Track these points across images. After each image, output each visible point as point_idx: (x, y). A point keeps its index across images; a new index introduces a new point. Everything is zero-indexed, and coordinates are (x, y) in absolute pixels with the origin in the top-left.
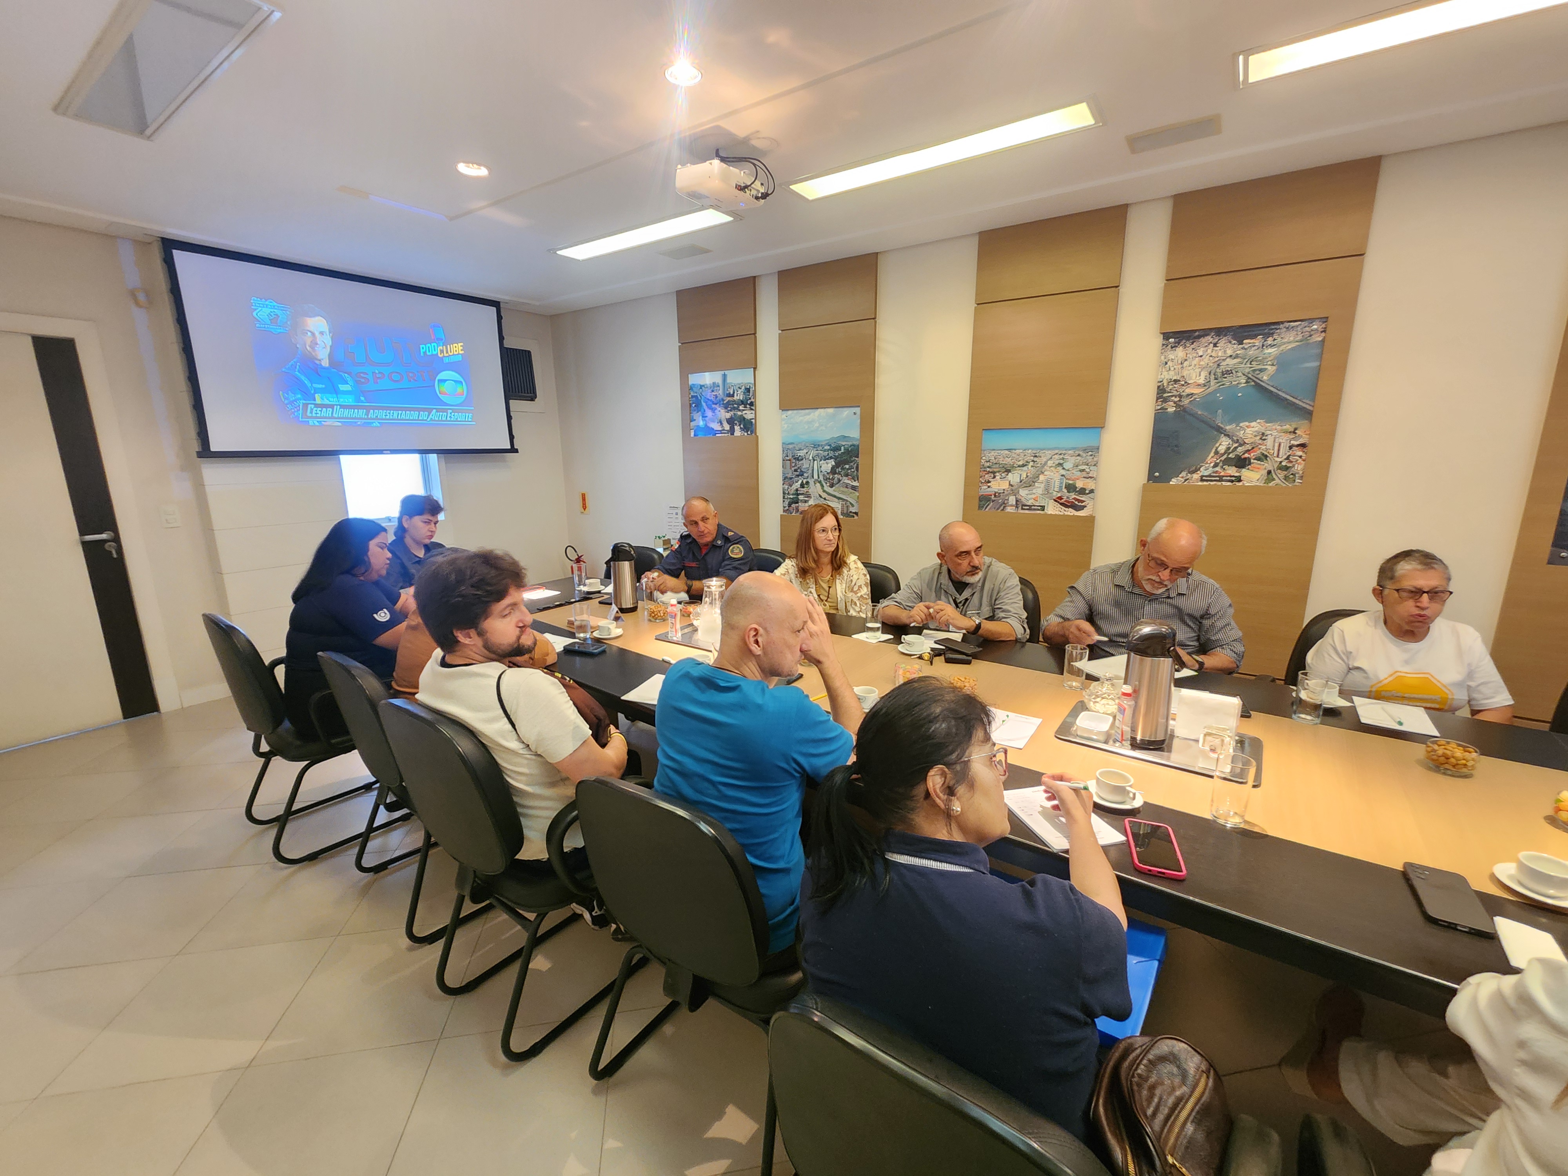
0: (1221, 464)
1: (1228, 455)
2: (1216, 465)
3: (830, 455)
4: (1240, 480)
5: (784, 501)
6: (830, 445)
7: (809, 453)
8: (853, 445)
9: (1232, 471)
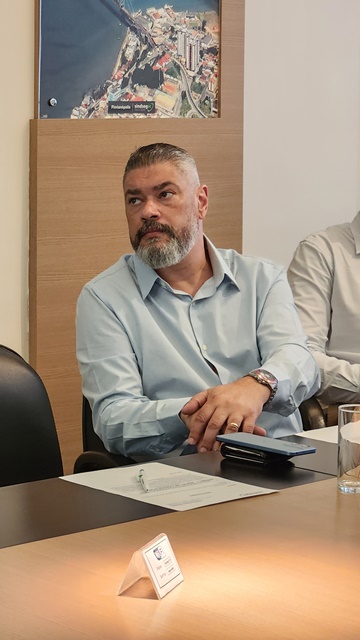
0: (130, 82)
1: (137, 66)
2: (124, 84)
4: (154, 110)
9: (143, 93)
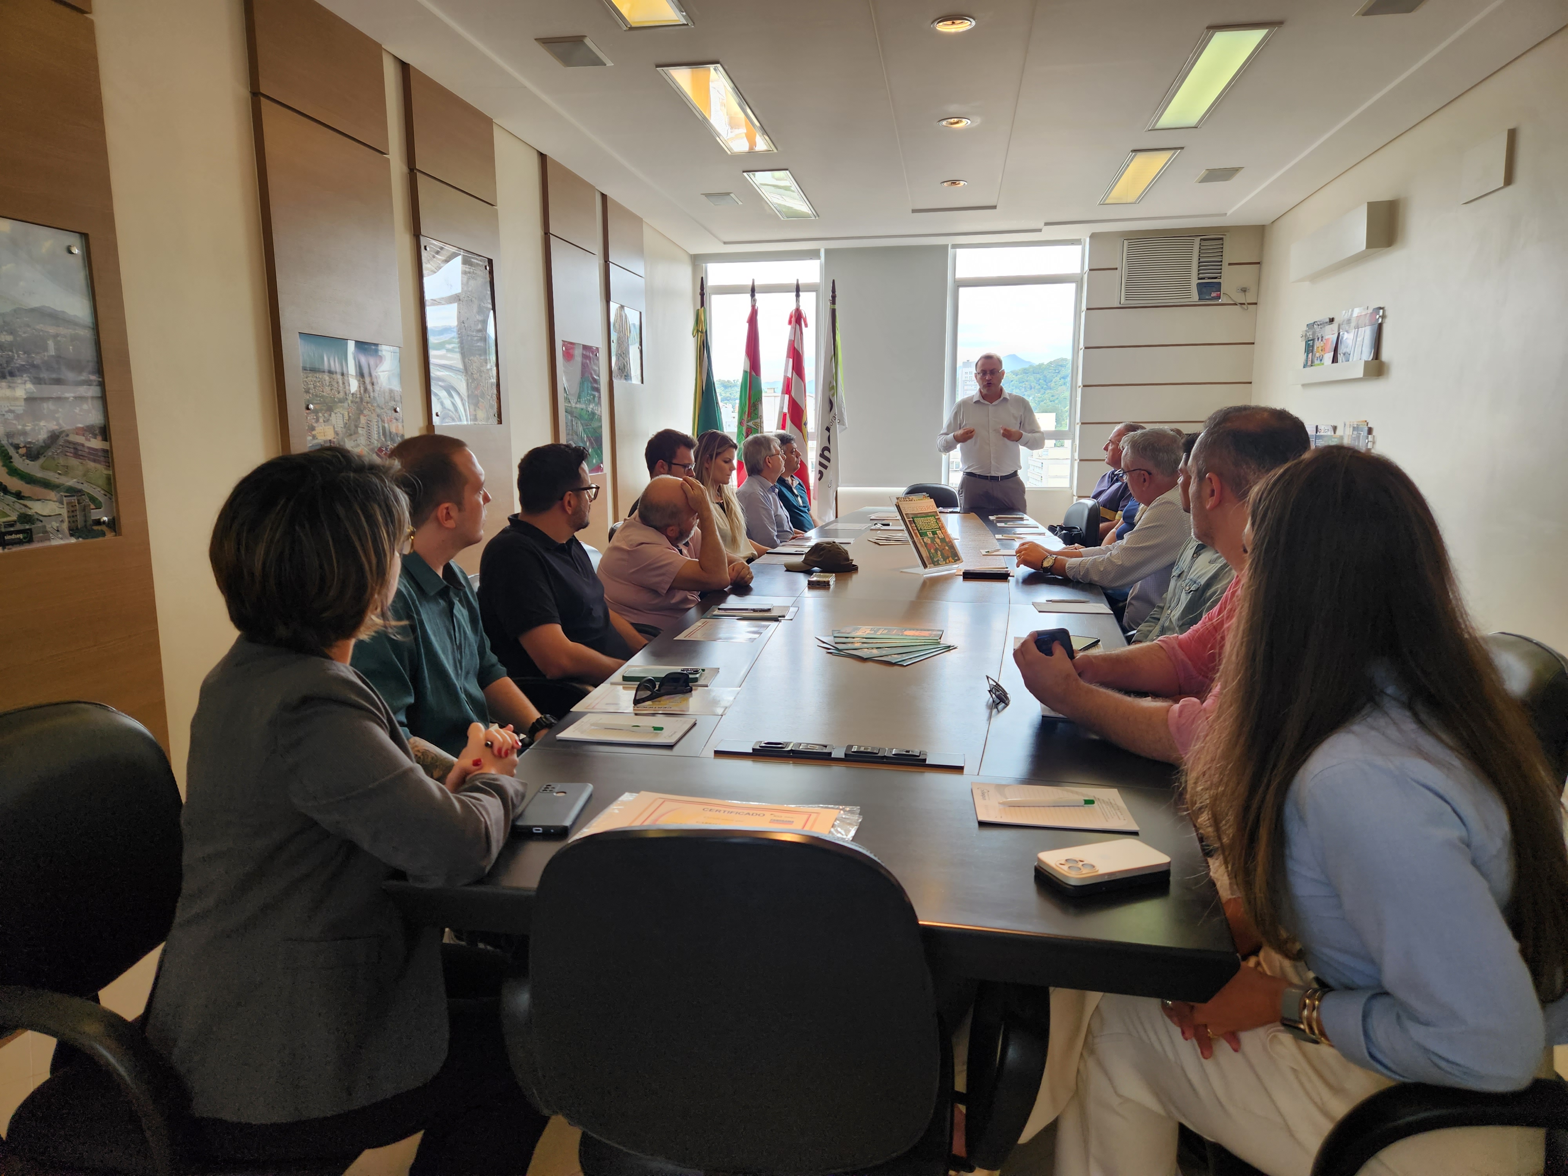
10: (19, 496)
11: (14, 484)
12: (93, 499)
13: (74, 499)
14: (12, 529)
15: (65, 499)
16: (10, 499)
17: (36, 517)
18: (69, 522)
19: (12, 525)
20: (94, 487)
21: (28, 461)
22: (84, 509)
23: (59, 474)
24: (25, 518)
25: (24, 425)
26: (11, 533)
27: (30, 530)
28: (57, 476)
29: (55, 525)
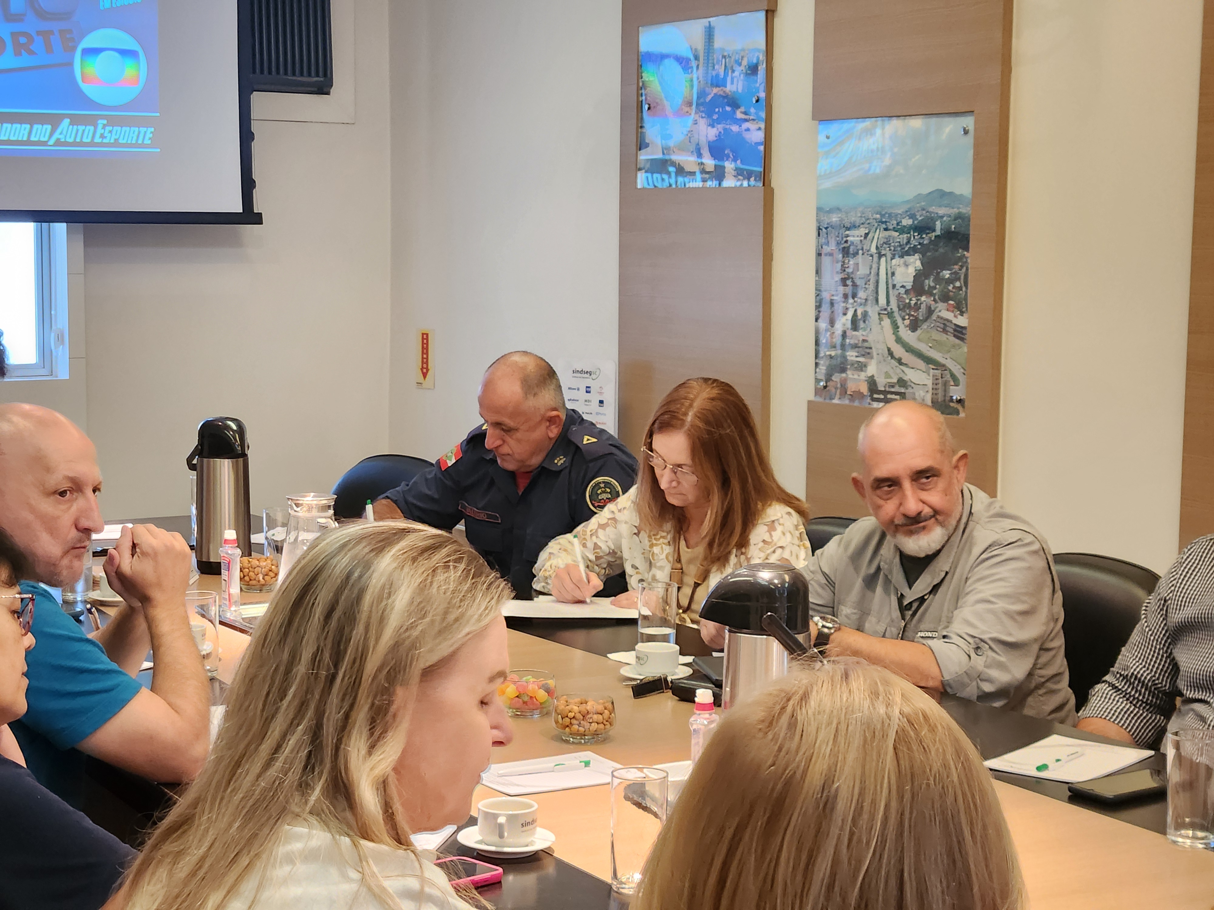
3: (914, 242)
5: (817, 364)
6: (912, 216)
7: (870, 236)
8: (959, 217)
10: (900, 361)
11: (899, 351)
12: (953, 376)
13: (938, 373)
14: (893, 390)
15: (932, 371)
16: (894, 363)
17: (909, 383)
18: (933, 394)
19: (893, 387)
20: (956, 364)
21: (909, 332)
22: (945, 384)
23: (930, 347)
24: (902, 382)
25: (911, 300)
26: (892, 393)
27: (904, 393)
28: (929, 349)
29: (922, 393)
